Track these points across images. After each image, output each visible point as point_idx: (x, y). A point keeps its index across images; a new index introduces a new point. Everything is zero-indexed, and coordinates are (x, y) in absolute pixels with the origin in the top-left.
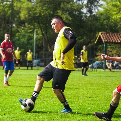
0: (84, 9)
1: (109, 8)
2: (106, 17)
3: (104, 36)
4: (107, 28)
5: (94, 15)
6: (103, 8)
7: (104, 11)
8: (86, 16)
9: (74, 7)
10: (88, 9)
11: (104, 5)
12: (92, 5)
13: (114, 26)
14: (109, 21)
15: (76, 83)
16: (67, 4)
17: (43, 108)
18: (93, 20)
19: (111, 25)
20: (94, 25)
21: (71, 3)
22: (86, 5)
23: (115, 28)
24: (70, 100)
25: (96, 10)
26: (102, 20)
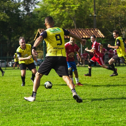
0: (21, 7)
1: (46, 5)
2: (44, 14)
5: (32, 12)
6: (40, 6)
7: (41, 8)
8: (24, 14)
9: (11, 6)
10: (25, 7)
11: (41, 3)
12: (29, 3)
15: (18, 81)
16: (4, 3)
18: (31, 17)
20: (32, 22)
21: (8, 1)
22: (23, 3)
24: (14, 97)
25: (33, 8)
26: (40, 17)
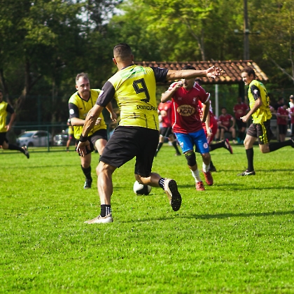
0: (82, 13)
1: (138, 8)
2: (133, 29)
4: (135, 53)
5: (106, 25)
6: (125, 10)
7: (127, 15)
8: (88, 29)
9: (61, 10)
10: (92, 13)
11: (127, 3)
12: (101, 5)
13: (150, 49)
14: (139, 38)
15: (76, 176)
16: (45, 4)
18: (105, 36)
19: (143, 47)
20: (106, 47)
21: (53, 1)
22: (87, 4)
23: (153, 53)
24: (66, 212)
25: (110, 15)
26: (124, 36)
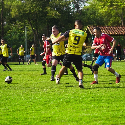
0: (71, 5)
1: (95, 3)
2: (93, 12)
3: (91, 29)
4: (93, 22)
5: (81, 10)
6: (89, 4)
7: (90, 6)
8: (74, 12)
9: (62, 4)
10: (75, 5)
11: (90, 1)
12: (79, 1)
13: (100, 20)
14: (95, 16)
16: (56, 1)
17: (38, 99)
18: (81, 15)
19: (97, 19)
20: (81, 19)
22: (73, 1)
23: (101, 22)
24: (64, 89)
25: (83, 6)
26: (89, 15)
